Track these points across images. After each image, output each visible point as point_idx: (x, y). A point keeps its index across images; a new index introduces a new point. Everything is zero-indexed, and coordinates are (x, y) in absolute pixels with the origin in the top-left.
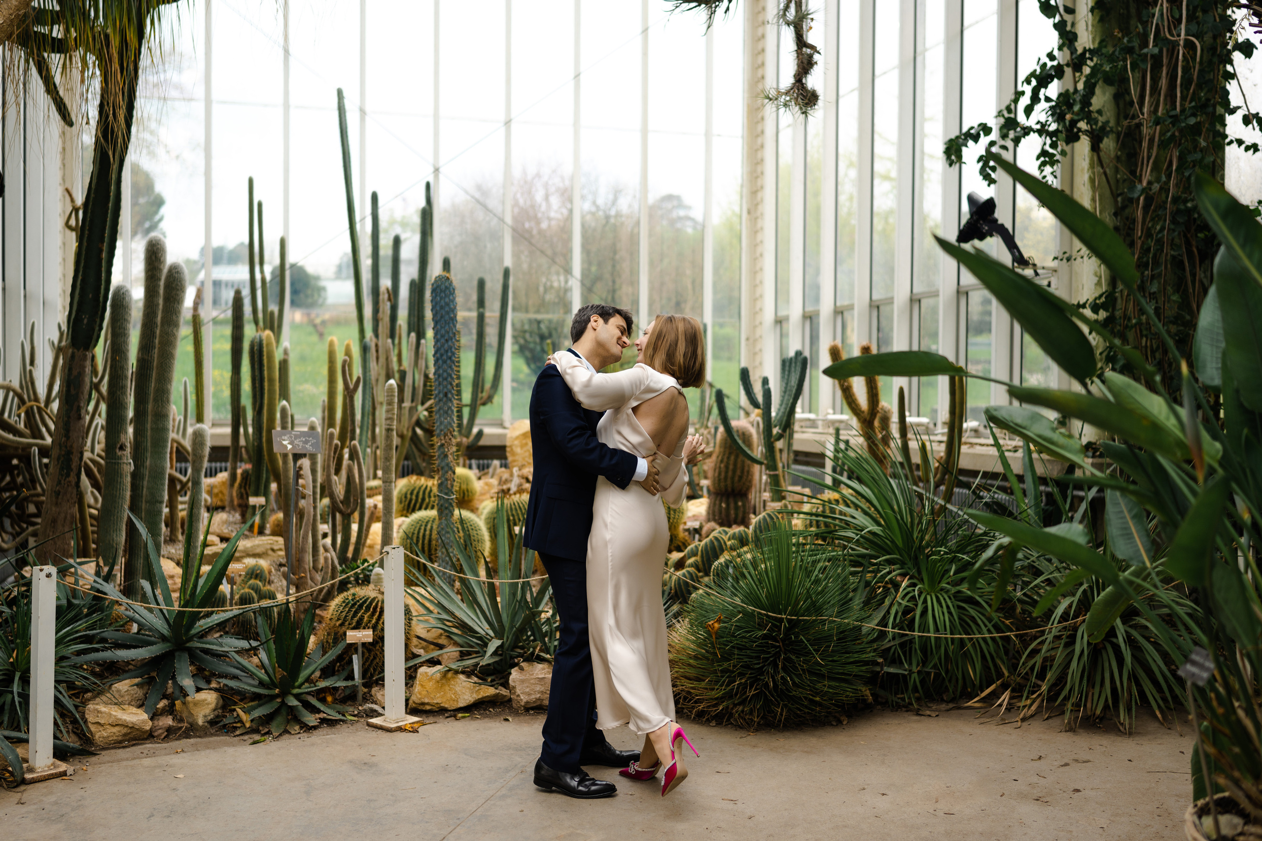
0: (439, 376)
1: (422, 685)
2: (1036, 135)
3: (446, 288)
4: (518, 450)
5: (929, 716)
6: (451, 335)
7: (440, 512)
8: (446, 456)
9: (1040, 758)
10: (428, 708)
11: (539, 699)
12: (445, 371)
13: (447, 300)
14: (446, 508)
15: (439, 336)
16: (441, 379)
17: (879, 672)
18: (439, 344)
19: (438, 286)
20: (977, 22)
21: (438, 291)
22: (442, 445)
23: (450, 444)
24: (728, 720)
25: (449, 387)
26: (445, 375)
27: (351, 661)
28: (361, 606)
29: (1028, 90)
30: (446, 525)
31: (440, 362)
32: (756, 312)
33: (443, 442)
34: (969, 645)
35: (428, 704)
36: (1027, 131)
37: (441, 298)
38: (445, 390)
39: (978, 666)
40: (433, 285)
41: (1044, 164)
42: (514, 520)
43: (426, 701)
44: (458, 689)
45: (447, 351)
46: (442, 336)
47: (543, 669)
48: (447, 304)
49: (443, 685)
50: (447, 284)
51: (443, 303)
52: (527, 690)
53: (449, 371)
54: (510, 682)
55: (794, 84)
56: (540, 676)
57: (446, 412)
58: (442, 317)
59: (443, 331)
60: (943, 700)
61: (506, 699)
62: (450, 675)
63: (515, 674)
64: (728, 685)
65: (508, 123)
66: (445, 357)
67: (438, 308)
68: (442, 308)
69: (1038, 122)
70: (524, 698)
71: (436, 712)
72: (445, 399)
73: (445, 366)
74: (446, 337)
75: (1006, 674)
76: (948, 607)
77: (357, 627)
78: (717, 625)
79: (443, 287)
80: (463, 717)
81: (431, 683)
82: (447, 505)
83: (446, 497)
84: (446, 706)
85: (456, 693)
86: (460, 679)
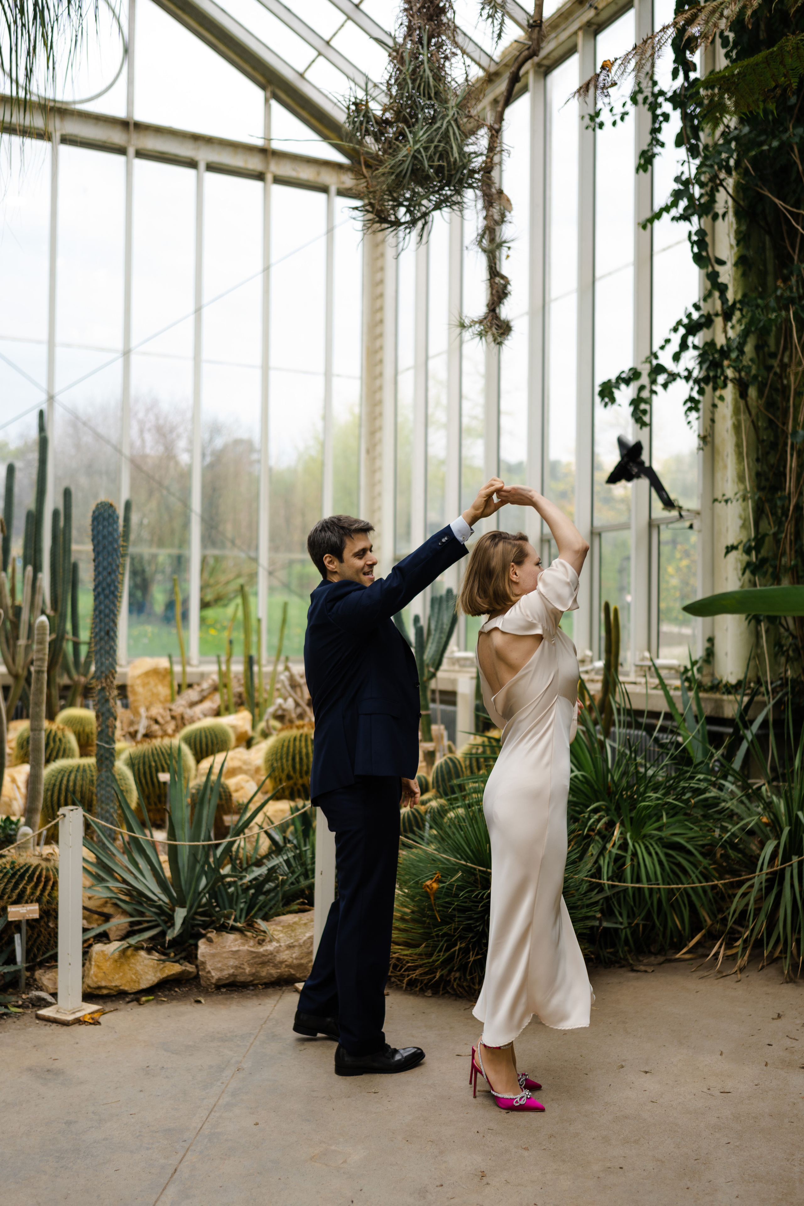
0: (100, 612)
1: (98, 967)
2: (684, 381)
3: (110, 516)
4: (140, 689)
5: (646, 971)
6: (114, 567)
7: (100, 762)
8: (107, 701)
9: (779, 1016)
10: (105, 992)
11: (233, 975)
12: (106, 607)
13: (110, 529)
14: (107, 758)
15: (100, 569)
16: (102, 616)
17: (598, 927)
18: (101, 578)
19: (100, 514)
20: (610, 274)
21: (101, 518)
22: (103, 689)
23: (111, 688)
24: (444, 988)
25: (111, 624)
26: (107, 611)
27: (12, 941)
28: (22, 877)
29: (676, 339)
30: (107, 778)
31: (102, 597)
33: (104, 685)
34: (677, 894)
35: (105, 987)
36: (673, 377)
37: (104, 527)
38: (107, 628)
39: (686, 914)
40: (94, 512)
41: (690, 409)
42: (156, 766)
43: (103, 984)
44: (139, 968)
45: (109, 585)
46: (104, 569)
47: (236, 940)
48: (110, 534)
49: (122, 964)
50: (110, 511)
51: (105, 532)
52: (219, 965)
53: (112, 606)
54: (199, 956)
55: (488, 313)
56: (234, 949)
57: (108, 652)
58: (104, 548)
59: (105, 563)
60: (651, 953)
61: (192, 976)
62: (129, 952)
63: (203, 947)
64: (447, 950)
65: (127, 353)
66: (107, 592)
67: (100, 538)
68: (104, 537)
69: (687, 369)
70: (215, 975)
71: (114, 996)
72: (106, 638)
73: (107, 602)
74: (109, 570)
75: (709, 922)
76: (657, 853)
77: (16, 902)
78: (435, 886)
79: (106, 515)
80: (148, 1001)
81: (108, 963)
82: (107, 755)
83: (107, 746)
84: (126, 988)
85: (137, 973)
86: (141, 956)
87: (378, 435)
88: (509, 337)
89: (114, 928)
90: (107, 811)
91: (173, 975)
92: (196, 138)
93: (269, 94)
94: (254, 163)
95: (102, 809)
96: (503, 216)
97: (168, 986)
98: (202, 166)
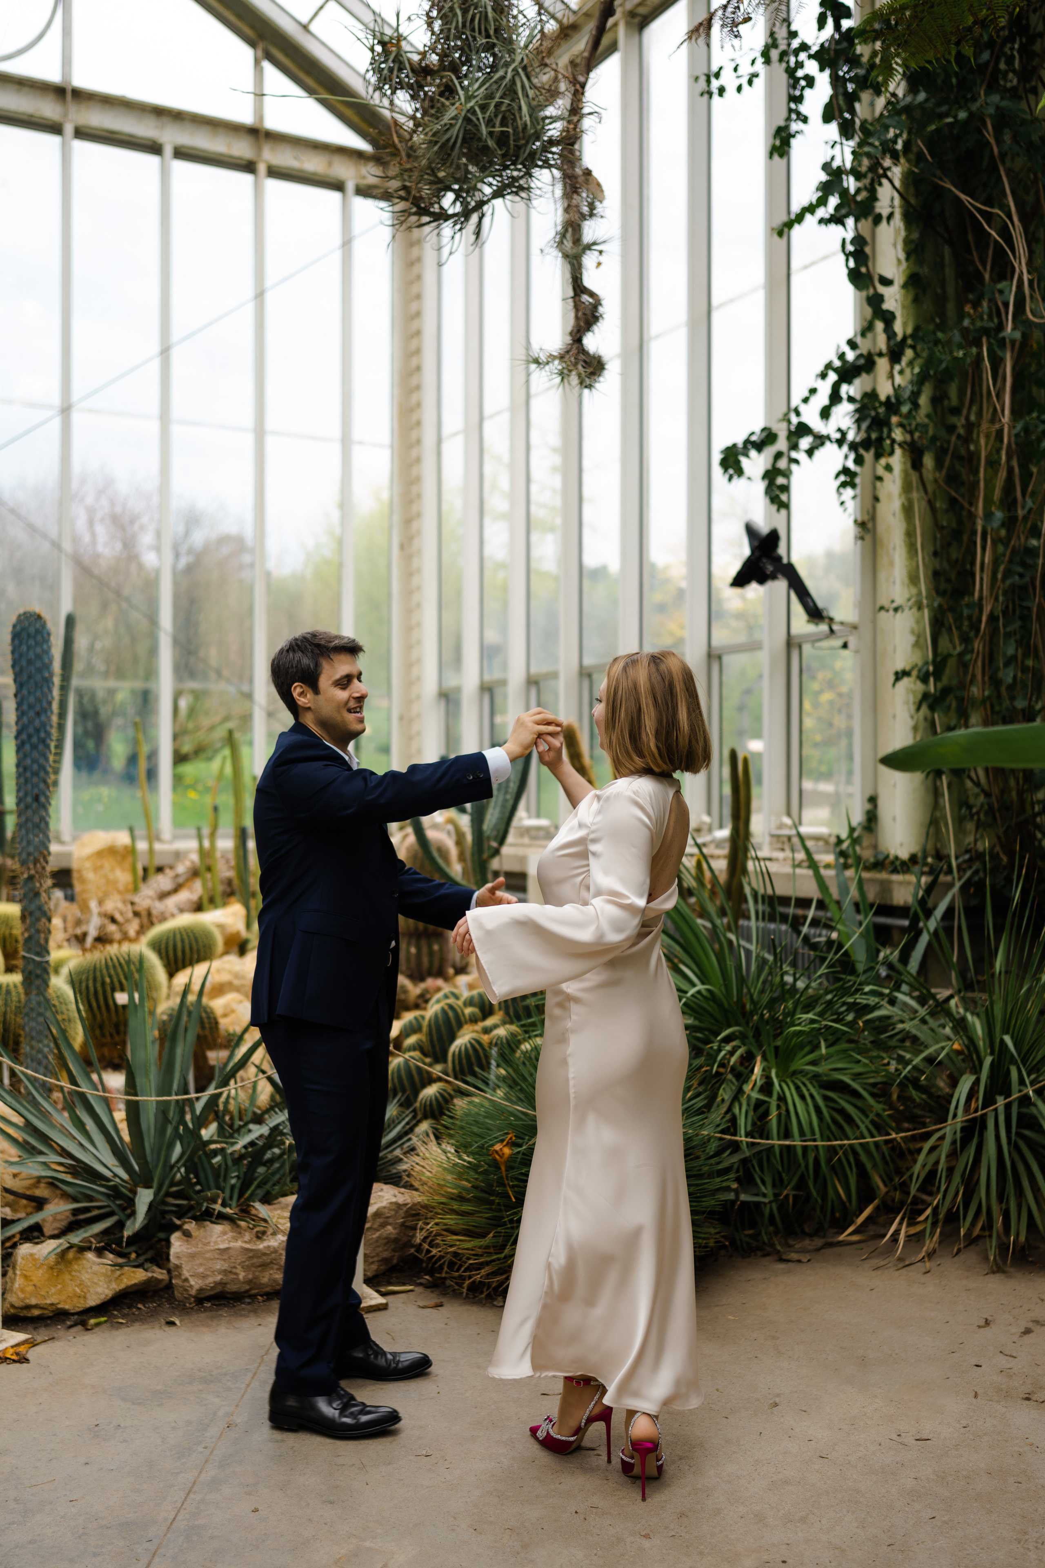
0: (25, 769)
1: (26, 1277)
2: (835, 446)
3: (38, 632)
4: (90, 875)
5: (799, 1261)
6: (45, 704)
7: (28, 982)
8: (37, 894)
9: (987, 1323)
10: (36, 1312)
11: (221, 1283)
12: (34, 761)
13: (38, 650)
14: (38, 976)
15: (25, 707)
16: (28, 774)
17: (733, 1202)
18: (25, 719)
19: (23, 629)
20: (731, 301)
21: (24, 635)
22: (31, 878)
23: (42, 876)
25: (42, 786)
26: (35, 767)
29: (825, 388)
30: (39, 1004)
31: (27, 747)
32: (411, 682)
33: (32, 872)
34: (841, 1153)
35: (36, 1306)
36: (821, 440)
37: (29, 648)
38: (36, 791)
39: (853, 1180)
40: (14, 626)
41: (844, 485)
42: (112, 982)
43: (33, 1301)
44: (85, 1277)
45: (38, 731)
46: (31, 707)
47: (224, 1233)
48: (39, 657)
49: (60, 1272)
50: (38, 625)
51: (31, 655)
52: (201, 1270)
53: (42, 761)
54: (171, 1258)
55: (572, 345)
56: (222, 1246)
57: (37, 826)
58: (30, 677)
59: (32, 699)
60: (805, 1234)
61: (162, 1285)
62: (71, 1255)
63: (177, 1245)
65: (66, 410)
66: (35, 740)
67: (24, 663)
68: (30, 662)
69: (839, 430)
70: (195, 1284)
71: (49, 1318)
72: (35, 805)
73: (35, 754)
74: (38, 708)
75: (883, 1189)
76: (812, 1096)
78: (507, 1151)
79: (32, 630)
80: (98, 1325)
81: (40, 1271)
82: (39, 972)
83: (37, 959)
84: (67, 1307)
85: (81, 1284)
86: (88, 1260)
87: (415, 525)
88: (601, 379)
89: (51, 1218)
90: (40, 1051)
91: (135, 1285)
92: (159, 112)
93: (260, 53)
94: (241, 149)
95: (32, 1047)
96: (592, 207)
97: (127, 1301)
98: (168, 151)
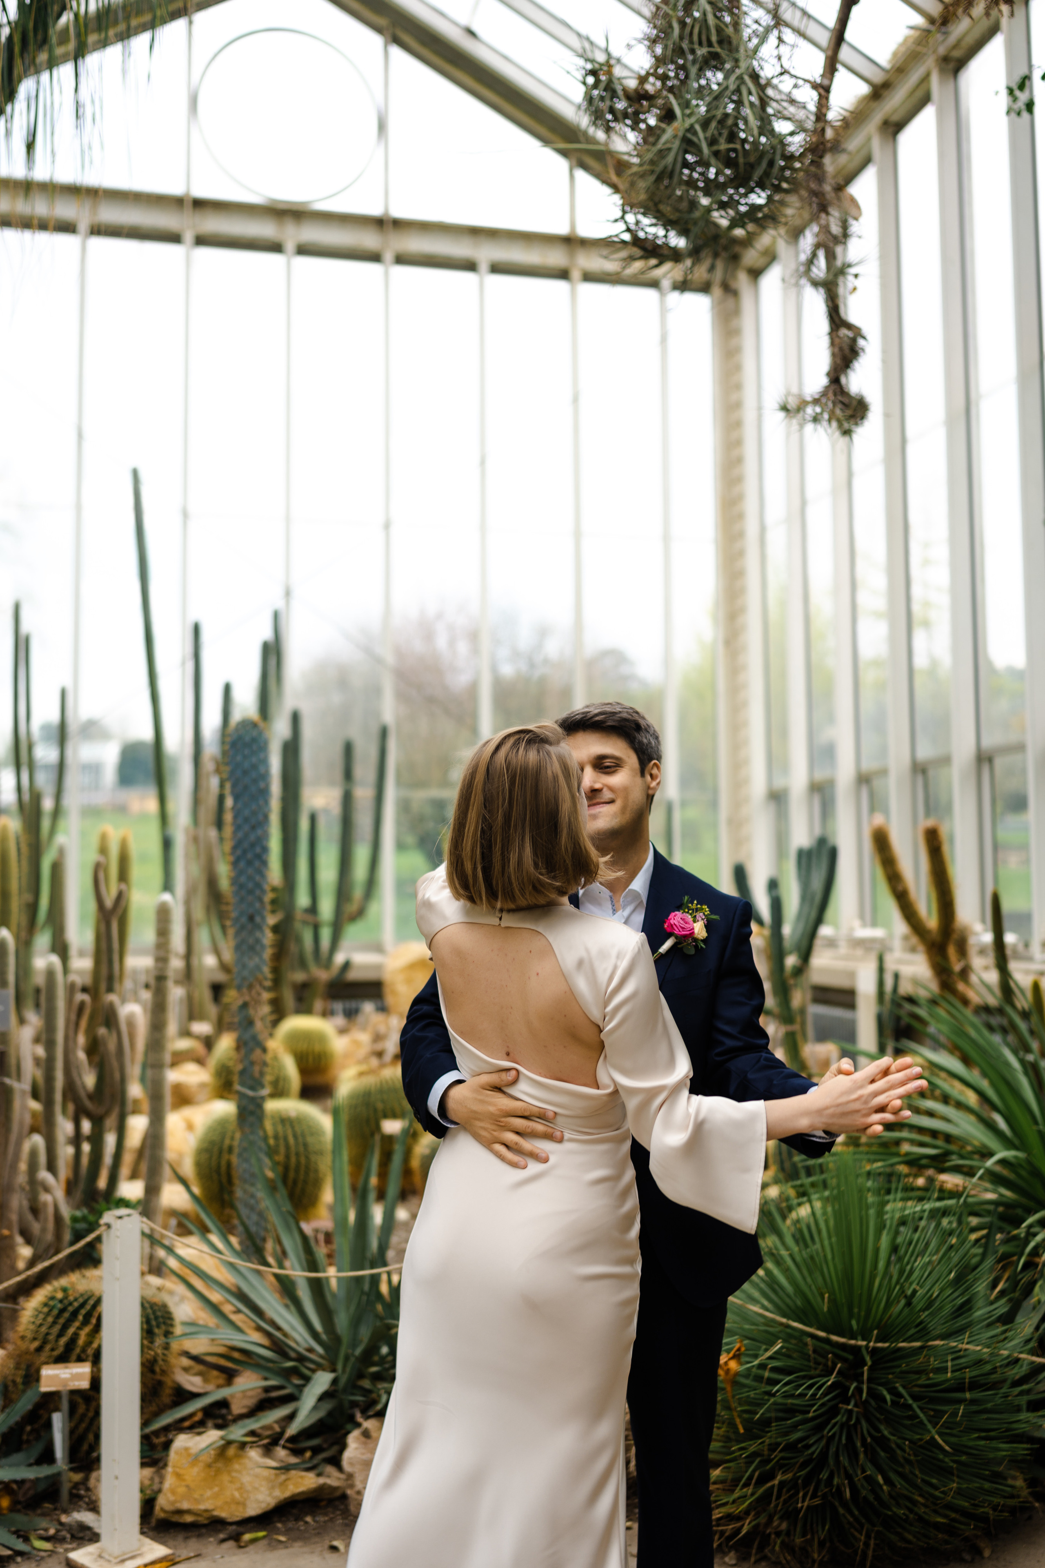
0: (241, 887)
1: (179, 1475)
3: (254, 740)
4: (402, 989)
6: (261, 817)
7: (242, 1118)
8: (249, 1023)
10: (189, 1519)
12: (250, 878)
13: (254, 760)
14: (251, 1113)
15: (238, 821)
16: (241, 893)
18: (238, 834)
19: (240, 738)
21: (240, 745)
22: (245, 1005)
23: (258, 1002)
24: (761, 1548)
25: (257, 905)
26: (250, 885)
27: (49, 1425)
28: (75, 1314)
30: (253, 1143)
31: (241, 864)
32: (739, 783)
33: (247, 998)
35: (188, 1512)
37: (245, 758)
38: (249, 911)
43: (185, 1506)
44: (246, 1479)
45: (253, 845)
46: (245, 820)
48: (254, 767)
49: (218, 1472)
50: (252, 733)
51: (246, 765)
53: (258, 878)
54: (346, 1460)
55: (827, 388)
57: (251, 949)
58: (247, 789)
59: (245, 812)
61: (338, 1494)
62: (231, 1451)
63: (353, 1446)
64: (761, 1481)
66: (249, 856)
68: (245, 773)
71: (202, 1527)
73: (250, 871)
77: (63, 1359)
78: (734, 1365)
79: (249, 741)
80: (254, 1541)
81: (195, 1470)
82: (251, 1107)
83: (250, 1093)
84: (223, 1514)
85: (241, 1489)
86: (250, 1458)
87: (739, 620)
88: (864, 421)
89: (239, 1395)
90: (253, 1196)
91: (302, 1493)
92: (475, 232)
93: (574, 162)
94: (555, 258)
95: (245, 1191)
96: (845, 226)
97: (295, 1511)
98: (484, 267)
